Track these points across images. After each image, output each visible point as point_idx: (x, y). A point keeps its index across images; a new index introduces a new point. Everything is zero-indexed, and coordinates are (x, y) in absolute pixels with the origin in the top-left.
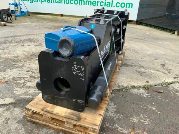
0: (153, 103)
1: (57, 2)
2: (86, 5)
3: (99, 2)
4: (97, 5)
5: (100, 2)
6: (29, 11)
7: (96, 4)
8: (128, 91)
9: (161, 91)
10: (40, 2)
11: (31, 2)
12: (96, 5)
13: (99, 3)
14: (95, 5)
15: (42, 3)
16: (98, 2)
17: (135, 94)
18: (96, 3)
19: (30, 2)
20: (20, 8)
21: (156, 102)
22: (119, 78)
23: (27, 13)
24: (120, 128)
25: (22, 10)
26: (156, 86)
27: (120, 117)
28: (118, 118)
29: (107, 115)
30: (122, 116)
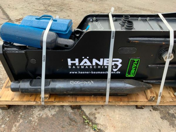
8: (87, 126)
24: (19, 124)
27: (33, 123)
28: (32, 121)
29: (35, 111)
30: (36, 124)
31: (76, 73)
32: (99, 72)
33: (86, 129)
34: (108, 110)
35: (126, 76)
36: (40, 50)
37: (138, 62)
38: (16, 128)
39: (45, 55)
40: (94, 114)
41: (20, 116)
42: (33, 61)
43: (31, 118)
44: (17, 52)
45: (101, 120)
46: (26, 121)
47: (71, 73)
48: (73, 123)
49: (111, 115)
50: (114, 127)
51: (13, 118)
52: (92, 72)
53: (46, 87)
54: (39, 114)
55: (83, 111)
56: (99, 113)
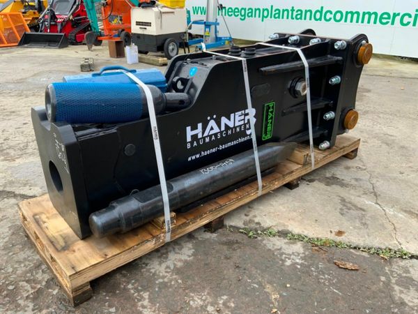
0: (288, 285)
1: (294, 17)
2: (362, 22)
3: (399, 14)
4: (393, 23)
5: (401, 15)
6: (233, 37)
7: (390, 21)
8: (259, 238)
9: (349, 266)
10: (259, 17)
11: (243, 18)
12: (390, 23)
13: (398, 19)
14: (387, 23)
15: (263, 21)
16: (395, 15)
17: (270, 250)
18: (389, 18)
19: (241, 19)
20: (216, 31)
21: (302, 284)
22: (271, 204)
23: (227, 42)
24: (146, 303)
25: (219, 35)
26: (351, 250)
27: (173, 283)
28: (167, 283)
29: (153, 268)
30: (180, 281)
31: (198, 156)
32: (229, 144)
33: (262, 241)
34: (261, 208)
35: (263, 140)
36: (146, 119)
37: (273, 107)
38: (151, 308)
39: (156, 125)
40: (251, 221)
41: (132, 291)
42: (130, 149)
43: (161, 280)
44: (101, 134)
45: (268, 221)
46: (157, 289)
47: (190, 159)
48: (235, 246)
49: (272, 211)
50: (293, 219)
51: (122, 301)
52: (221, 147)
53: (170, 193)
54: (168, 267)
55: (231, 226)
56: (255, 216)
